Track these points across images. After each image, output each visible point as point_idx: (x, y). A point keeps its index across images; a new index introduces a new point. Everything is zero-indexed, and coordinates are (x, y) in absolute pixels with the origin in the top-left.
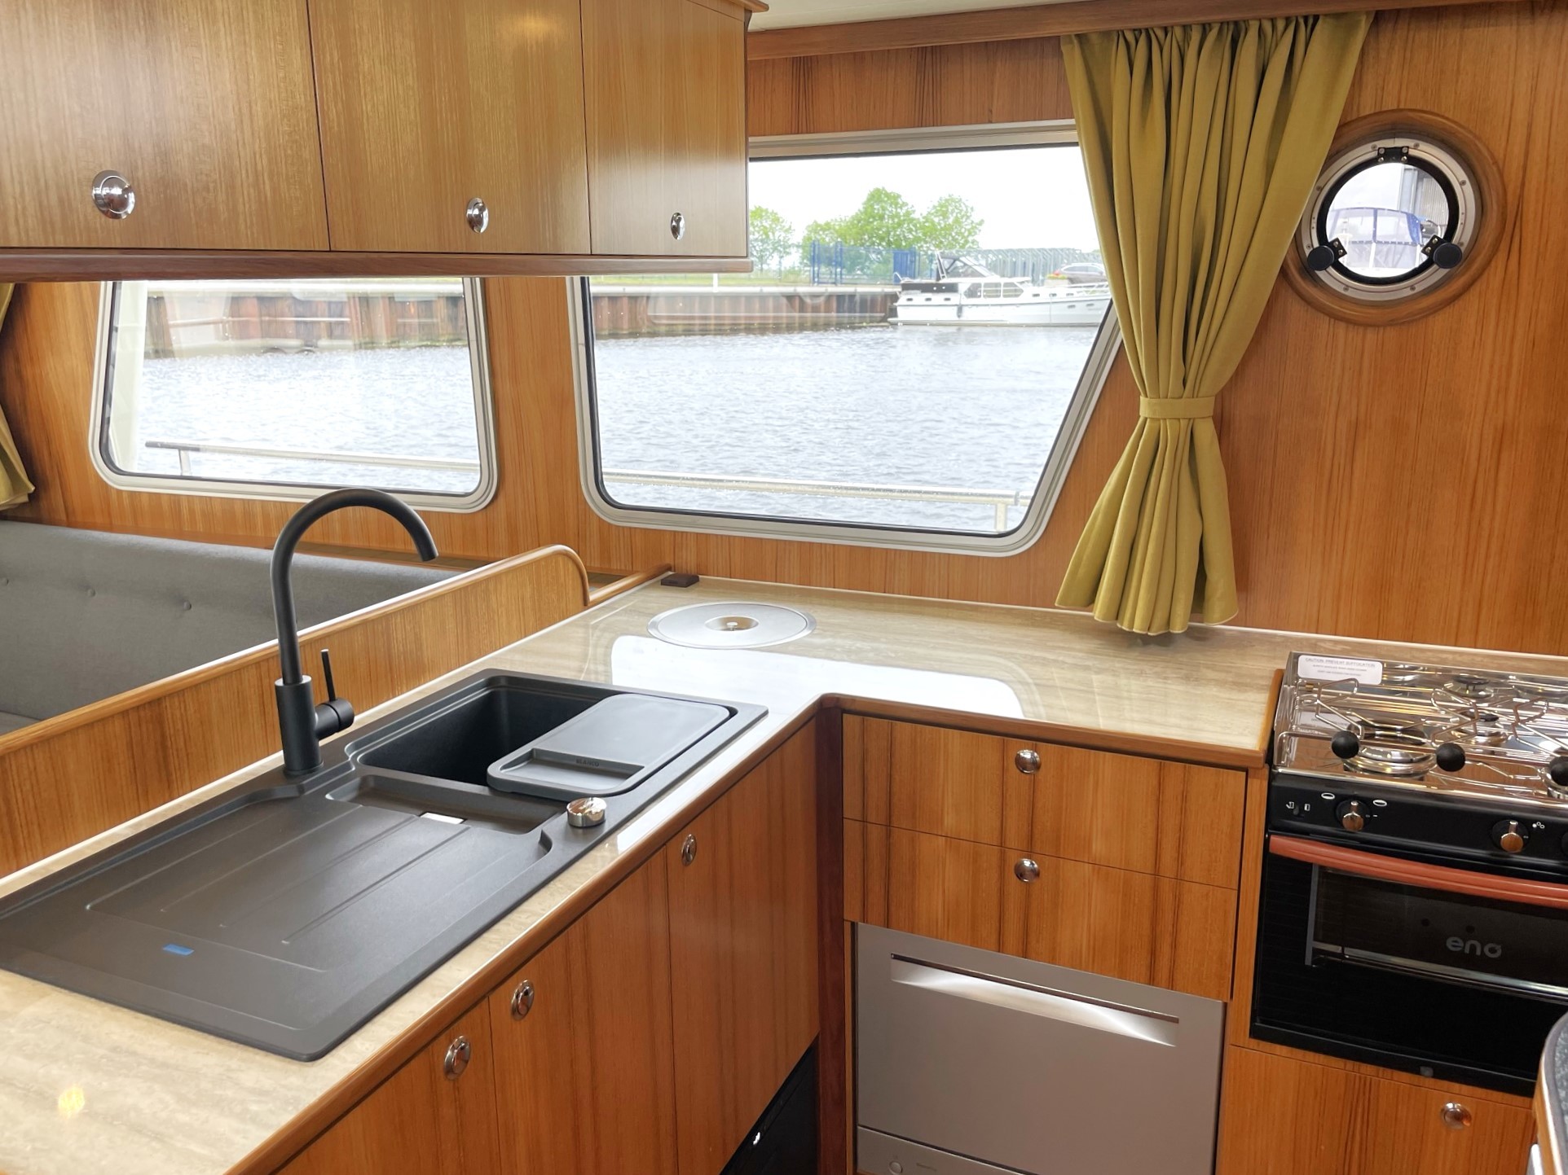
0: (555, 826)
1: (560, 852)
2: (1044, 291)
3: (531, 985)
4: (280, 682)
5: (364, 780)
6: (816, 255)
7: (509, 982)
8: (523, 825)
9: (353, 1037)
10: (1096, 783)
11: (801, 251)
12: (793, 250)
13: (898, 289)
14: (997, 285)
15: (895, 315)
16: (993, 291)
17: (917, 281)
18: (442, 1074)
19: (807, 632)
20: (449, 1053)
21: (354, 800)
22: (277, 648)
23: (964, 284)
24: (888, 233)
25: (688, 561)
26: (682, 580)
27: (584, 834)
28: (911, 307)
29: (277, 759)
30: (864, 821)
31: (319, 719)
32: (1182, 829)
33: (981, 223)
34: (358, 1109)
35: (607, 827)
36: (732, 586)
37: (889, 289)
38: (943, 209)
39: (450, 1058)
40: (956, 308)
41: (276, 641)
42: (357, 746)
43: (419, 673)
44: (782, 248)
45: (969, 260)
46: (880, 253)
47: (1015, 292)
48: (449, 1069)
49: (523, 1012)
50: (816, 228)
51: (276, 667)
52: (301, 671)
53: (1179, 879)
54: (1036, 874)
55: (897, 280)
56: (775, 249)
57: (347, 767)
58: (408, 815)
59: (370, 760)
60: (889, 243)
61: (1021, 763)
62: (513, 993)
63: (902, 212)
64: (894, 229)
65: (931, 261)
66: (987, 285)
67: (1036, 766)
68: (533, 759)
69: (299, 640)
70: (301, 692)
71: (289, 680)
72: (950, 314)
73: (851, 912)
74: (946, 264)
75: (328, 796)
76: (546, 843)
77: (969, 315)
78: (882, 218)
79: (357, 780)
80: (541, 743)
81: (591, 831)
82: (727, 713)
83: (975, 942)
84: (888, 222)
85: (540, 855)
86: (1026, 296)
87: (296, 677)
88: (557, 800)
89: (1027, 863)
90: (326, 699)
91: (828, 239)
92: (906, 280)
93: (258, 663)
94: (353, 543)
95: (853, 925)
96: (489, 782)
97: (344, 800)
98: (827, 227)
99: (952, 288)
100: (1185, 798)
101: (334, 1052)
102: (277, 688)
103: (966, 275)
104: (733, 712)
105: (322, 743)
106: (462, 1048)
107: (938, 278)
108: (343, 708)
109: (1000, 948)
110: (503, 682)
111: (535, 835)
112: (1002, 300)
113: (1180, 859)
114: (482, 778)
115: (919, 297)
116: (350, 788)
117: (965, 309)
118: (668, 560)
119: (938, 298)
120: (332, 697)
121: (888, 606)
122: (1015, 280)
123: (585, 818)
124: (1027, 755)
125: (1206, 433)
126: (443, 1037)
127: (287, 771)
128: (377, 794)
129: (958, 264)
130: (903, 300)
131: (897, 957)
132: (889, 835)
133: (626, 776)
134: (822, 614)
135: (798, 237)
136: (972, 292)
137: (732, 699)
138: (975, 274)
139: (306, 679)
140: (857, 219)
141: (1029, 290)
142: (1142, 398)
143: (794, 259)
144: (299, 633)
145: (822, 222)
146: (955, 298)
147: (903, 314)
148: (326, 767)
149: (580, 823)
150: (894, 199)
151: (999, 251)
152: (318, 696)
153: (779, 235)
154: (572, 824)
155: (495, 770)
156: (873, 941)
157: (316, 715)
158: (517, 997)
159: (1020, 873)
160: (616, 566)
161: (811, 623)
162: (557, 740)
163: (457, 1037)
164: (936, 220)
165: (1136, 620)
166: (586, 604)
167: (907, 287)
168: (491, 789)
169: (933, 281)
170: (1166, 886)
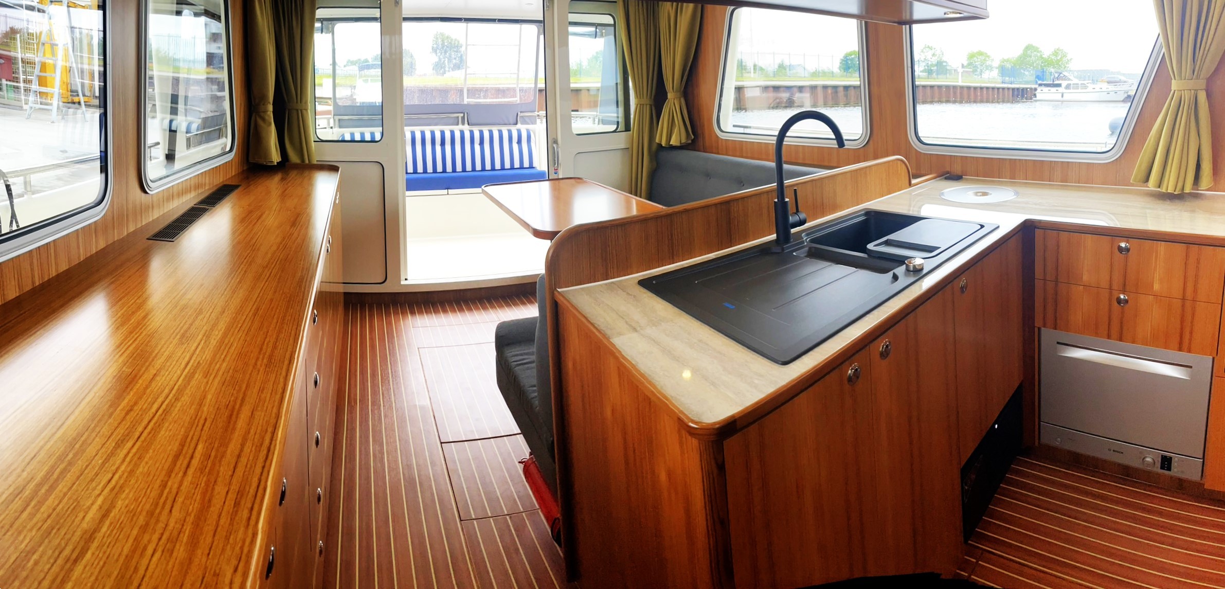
0: (900, 270)
1: (903, 281)
2: (1098, 86)
3: (890, 342)
4: (776, 200)
5: (810, 248)
6: (1003, 71)
7: (879, 339)
8: (884, 271)
9: (804, 357)
10: (1156, 257)
11: (997, 70)
12: (995, 69)
13: (1037, 86)
14: (1077, 84)
15: (1036, 97)
16: (1076, 86)
17: (1045, 82)
18: (846, 382)
19: (1015, 197)
20: (850, 372)
21: (807, 256)
22: (776, 187)
23: (1064, 83)
24: (1033, 63)
25: (957, 169)
26: (956, 177)
27: (914, 274)
28: (1043, 93)
29: (773, 237)
30: (1045, 280)
31: (792, 219)
32: (1197, 276)
33: (1071, 59)
34: (804, 393)
35: (925, 271)
36: (978, 180)
37: (1033, 86)
38: (1056, 53)
39: (850, 374)
40: (1061, 94)
41: (776, 184)
42: (807, 235)
43: (835, 208)
44: (990, 68)
45: (1065, 73)
46: (1030, 71)
47: (1085, 87)
48: (850, 379)
49: (885, 355)
50: (1004, 61)
51: (775, 194)
52: (785, 196)
53: (1194, 301)
54: (1126, 301)
55: (1037, 82)
56: (987, 69)
57: (803, 242)
58: (830, 264)
59: (812, 241)
60: (1034, 67)
61: (1120, 249)
62: (881, 345)
63: (1039, 54)
64: (1036, 62)
65: (1051, 75)
66: (1073, 84)
67: (1128, 250)
68: (888, 243)
69: (785, 185)
70: (785, 204)
71: (780, 199)
72: (1058, 97)
73: (1038, 322)
74: (1056, 75)
75: (794, 254)
76: (895, 278)
77: (1066, 97)
78: (1031, 57)
79: (807, 249)
80: (892, 237)
81: (918, 274)
82: (980, 227)
83: (1097, 334)
84: (1033, 58)
85: (893, 282)
86: (1090, 88)
87: (783, 199)
88: (900, 260)
89: (1122, 297)
90: (795, 211)
91: (1008, 66)
92: (1040, 82)
93: (768, 192)
94: (807, 162)
95: (1039, 329)
96: (867, 252)
97: (802, 256)
98: (1007, 61)
99: (1059, 85)
100: (1198, 262)
101: (794, 363)
102: (775, 202)
103: (1065, 80)
104: (982, 226)
105: (793, 231)
106: (856, 370)
107: (1053, 81)
108: (802, 216)
109: (1109, 337)
110: (873, 214)
111: (890, 274)
112: (1080, 90)
113: (1195, 291)
114: (864, 250)
115: (1046, 89)
116: (802, 252)
117: (1064, 94)
118: (948, 169)
119: (1053, 89)
120: (797, 210)
121: (1051, 187)
122: (1085, 82)
123: (914, 266)
124: (1123, 245)
125: (1202, 97)
126: (847, 362)
127: (777, 241)
128: (816, 254)
129: (1061, 75)
130: (1039, 89)
131: (1058, 343)
132: (1056, 285)
133: (931, 251)
134: (1022, 190)
135: (996, 64)
136: (1068, 87)
137: (982, 222)
138: (1069, 79)
139: (787, 200)
140: (1020, 57)
141: (1091, 86)
142: (1173, 81)
143: (995, 74)
144: (785, 182)
145: (1006, 58)
146: (1061, 90)
147: (1039, 96)
148: (793, 241)
149: (912, 269)
150: (1036, 49)
151: (1079, 71)
152: (791, 208)
153: (988, 63)
154: (908, 270)
155: (870, 246)
156: (1048, 336)
157: (790, 218)
158: (883, 347)
159: (1119, 301)
160: (923, 172)
161: (1017, 193)
162: (901, 235)
163: (853, 363)
164: (1053, 57)
165: (1169, 186)
166: (910, 184)
167: (1040, 85)
168: (868, 255)
169: (1051, 82)
170: (1188, 304)
